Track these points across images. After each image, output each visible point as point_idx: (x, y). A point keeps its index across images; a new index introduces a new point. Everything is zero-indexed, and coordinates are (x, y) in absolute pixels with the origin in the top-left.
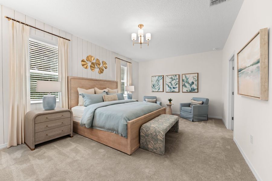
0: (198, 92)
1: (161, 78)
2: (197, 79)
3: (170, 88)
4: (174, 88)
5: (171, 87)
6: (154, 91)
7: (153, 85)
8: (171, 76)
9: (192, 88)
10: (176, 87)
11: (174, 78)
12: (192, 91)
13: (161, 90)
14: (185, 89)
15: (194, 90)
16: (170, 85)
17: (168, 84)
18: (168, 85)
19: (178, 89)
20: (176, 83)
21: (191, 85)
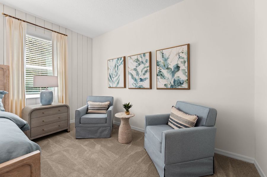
0: (189, 88)
1: (121, 61)
2: (185, 57)
3: (136, 80)
4: (141, 80)
5: (137, 78)
6: (111, 86)
7: (110, 76)
8: (135, 57)
9: (176, 79)
10: (145, 79)
11: (140, 59)
12: (176, 86)
13: (122, 84)
14: (161, 83)
15: (181, 84)
16: (134, 73)
17: (131, 72)
18: (132, 75)
19: (148, 81)
20: (145, 69)
21: (173, 73)
